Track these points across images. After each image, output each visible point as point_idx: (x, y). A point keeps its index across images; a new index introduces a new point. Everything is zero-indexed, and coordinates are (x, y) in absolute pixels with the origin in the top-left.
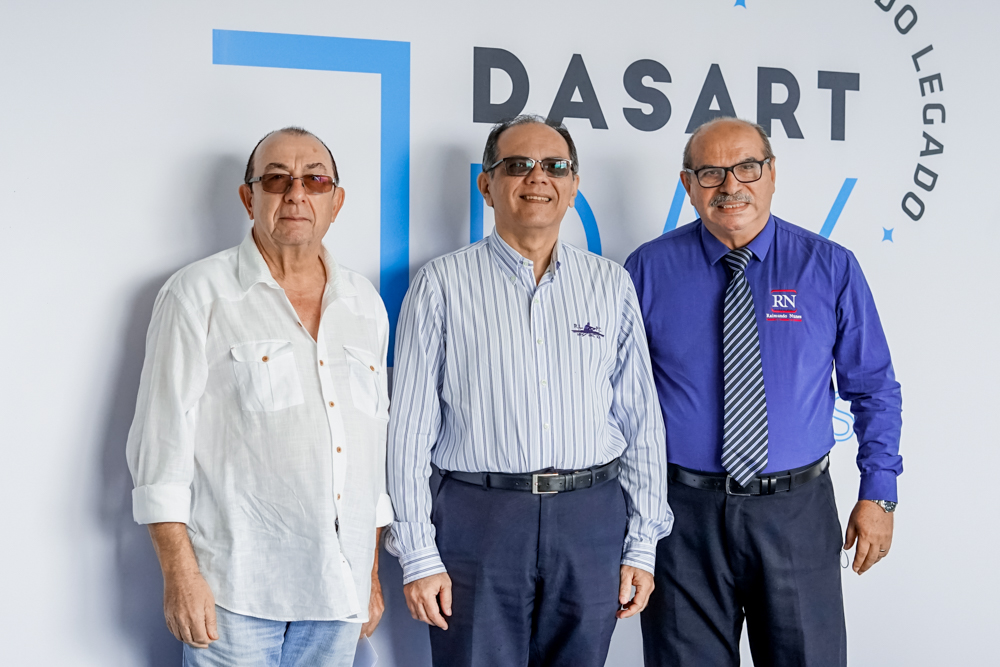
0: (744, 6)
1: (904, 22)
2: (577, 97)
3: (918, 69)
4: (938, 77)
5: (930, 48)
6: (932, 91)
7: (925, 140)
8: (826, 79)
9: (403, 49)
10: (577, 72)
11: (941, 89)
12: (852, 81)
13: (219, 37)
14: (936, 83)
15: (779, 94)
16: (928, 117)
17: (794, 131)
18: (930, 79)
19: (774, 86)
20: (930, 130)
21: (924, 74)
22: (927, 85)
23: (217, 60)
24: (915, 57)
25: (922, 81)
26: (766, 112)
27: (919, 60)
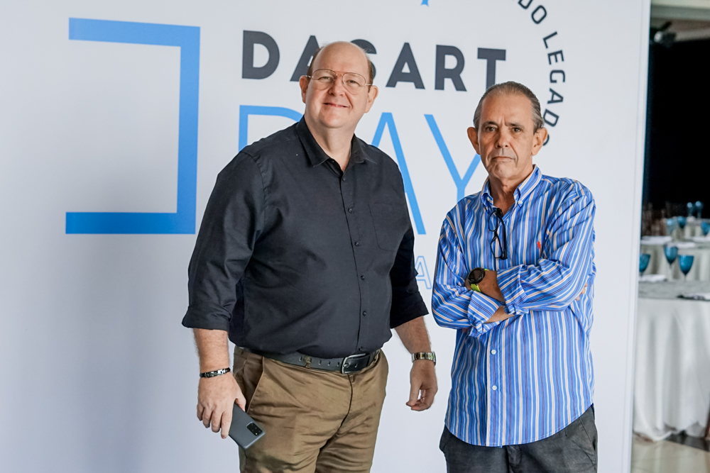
0: (428, 5)
1: (537, 16)
3: (547, 47)
4: (561, 52)
5: (555, 33)
6: (556, 61)
7: (551, 94)
8: (482, 53)
9: (196, 31)
10: (313, 47)
11: (563, 60)
12: (501, 54)
13: (73, 22)
14: (559, 56)
15: (451, 62)
16: (554, 78)
17: (460, 86)
18: (555, 54)
19: (447, 57)
20: (554, 87)
21: (551, 50)
22: (553, 58)
23: (72, 37)
24: (545, 39)
25: (550, 55)
26: (441, 74)
27: (548, 41)
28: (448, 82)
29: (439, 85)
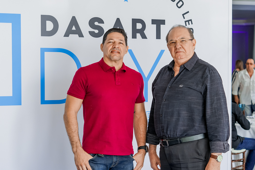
0: (127, 1)
1: (179, 5)
2: (74, 28)
3: (184, 18)
4: (191, 20)
5: (188, 12)
6: (189, 24)
8: (154, 22)
9: (19, 16)
10: (74, 21)
11: (192, 24)
12: (163, 22)
14: (190, 22)
15: (139, 26)
17: (144, 37)
18: (188, 21)
19: (137, 24)
21: (186, 19)
22: (187, 23)
24: (183, 15)
25: (186, 22)
26: (135, 32)
27: (184, 16)
28: (138, 35)
29: (134, 37)
